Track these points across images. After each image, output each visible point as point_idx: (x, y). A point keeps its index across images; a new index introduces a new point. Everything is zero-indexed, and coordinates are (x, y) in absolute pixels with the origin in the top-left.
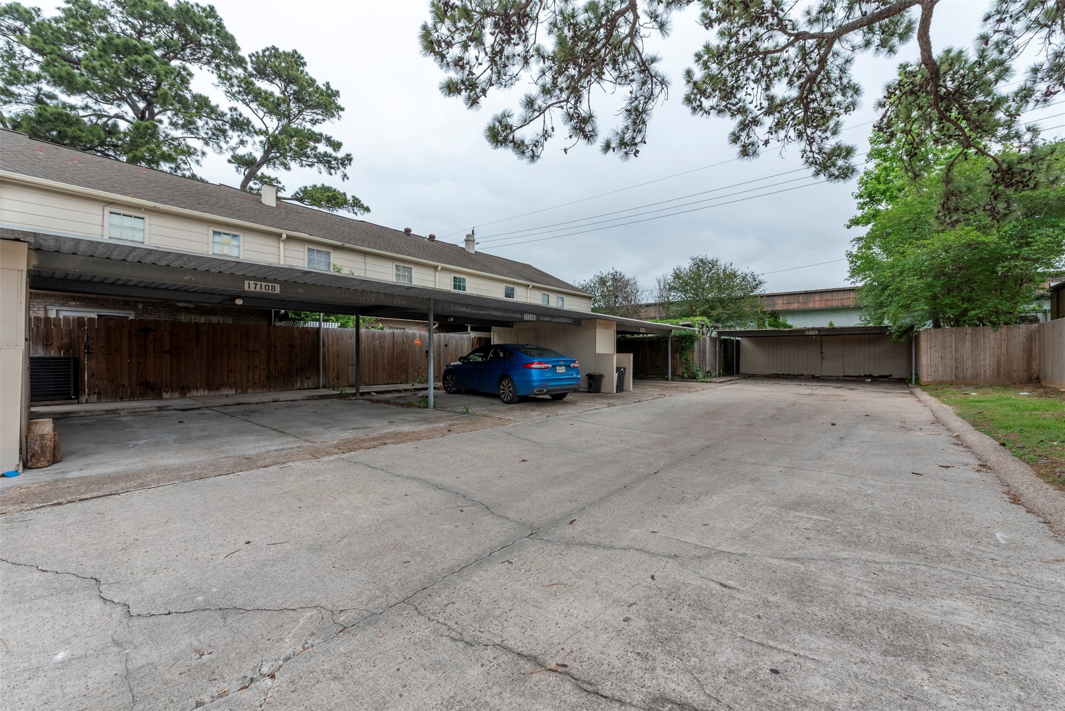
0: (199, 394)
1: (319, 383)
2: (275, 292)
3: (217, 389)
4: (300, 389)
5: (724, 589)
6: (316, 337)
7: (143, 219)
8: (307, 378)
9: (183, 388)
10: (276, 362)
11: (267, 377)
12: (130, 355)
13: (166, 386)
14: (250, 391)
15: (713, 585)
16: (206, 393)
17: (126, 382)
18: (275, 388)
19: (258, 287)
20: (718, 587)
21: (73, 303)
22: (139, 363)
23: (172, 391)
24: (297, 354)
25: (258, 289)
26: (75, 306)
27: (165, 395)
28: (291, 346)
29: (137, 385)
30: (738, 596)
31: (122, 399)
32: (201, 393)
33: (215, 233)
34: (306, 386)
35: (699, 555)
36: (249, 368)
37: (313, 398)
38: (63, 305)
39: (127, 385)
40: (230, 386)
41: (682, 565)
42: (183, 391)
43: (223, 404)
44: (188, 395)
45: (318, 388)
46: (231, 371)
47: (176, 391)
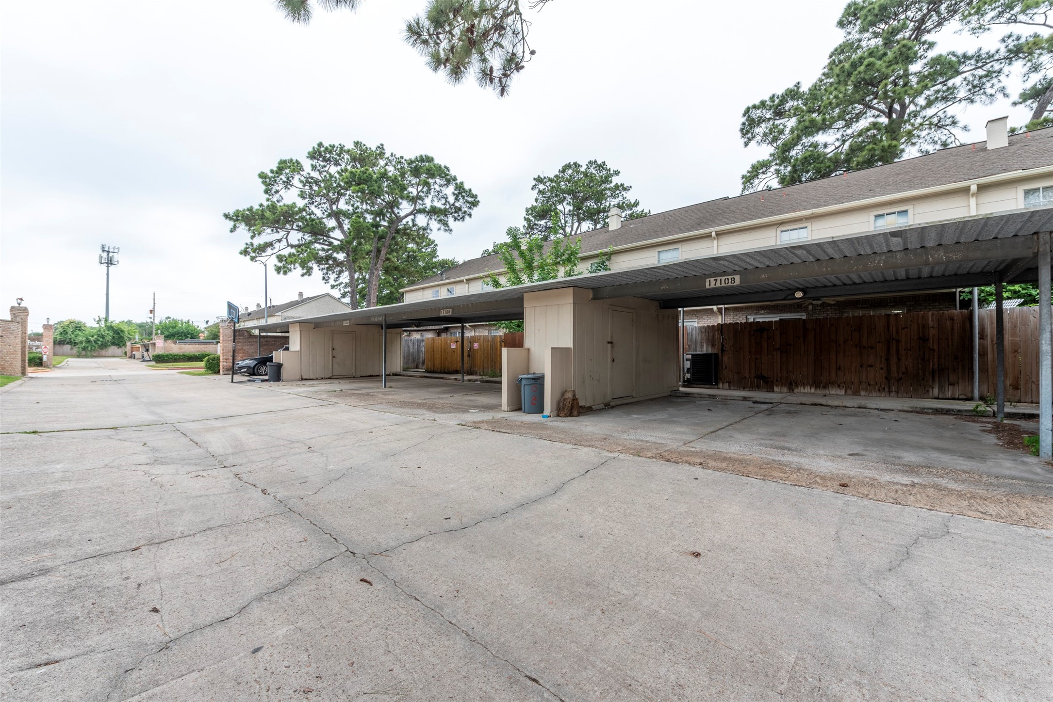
0: (806, 391)
1: (972, 391)
2: (735, 284)
3: (825, 387)
4: (938, 398)
5: (44, 658)
6: (968, 325)
7: (806, 227)
8: (953, 384)
9: (791, 384)
10: (899, 359)
11: (886, 378)
12: (750, 352)
13: (777, 381)
14: (862, 393)
15: (67, 652)
16: (813, 390)
17: (747, 375)
18: (897, 392)
19: (718, 282)
20: (56, 654)
21: (763, 312)
22: (756, 359)
23: (782, 386)
24: (933, 350)
25: (718, 285)
26: (764, 314)
27: (776, 389)
28: (924, 339)
29: (755, 377)
30: (17, 662)
31: (744, 389)
32: (807, 390)
33: (877, 216)
34: (949, 395)
35: (135, 674)
36: (861, 366)
37: (921, 411)
38: (756, 314)
39: (747, 376)
40: (839, 386)
41: (141, 645)
42: (792, 386)
43: (799, 402)
44: (795, 391)
45: (971, 399)
46: (839, 369)
47: (785, 385)
